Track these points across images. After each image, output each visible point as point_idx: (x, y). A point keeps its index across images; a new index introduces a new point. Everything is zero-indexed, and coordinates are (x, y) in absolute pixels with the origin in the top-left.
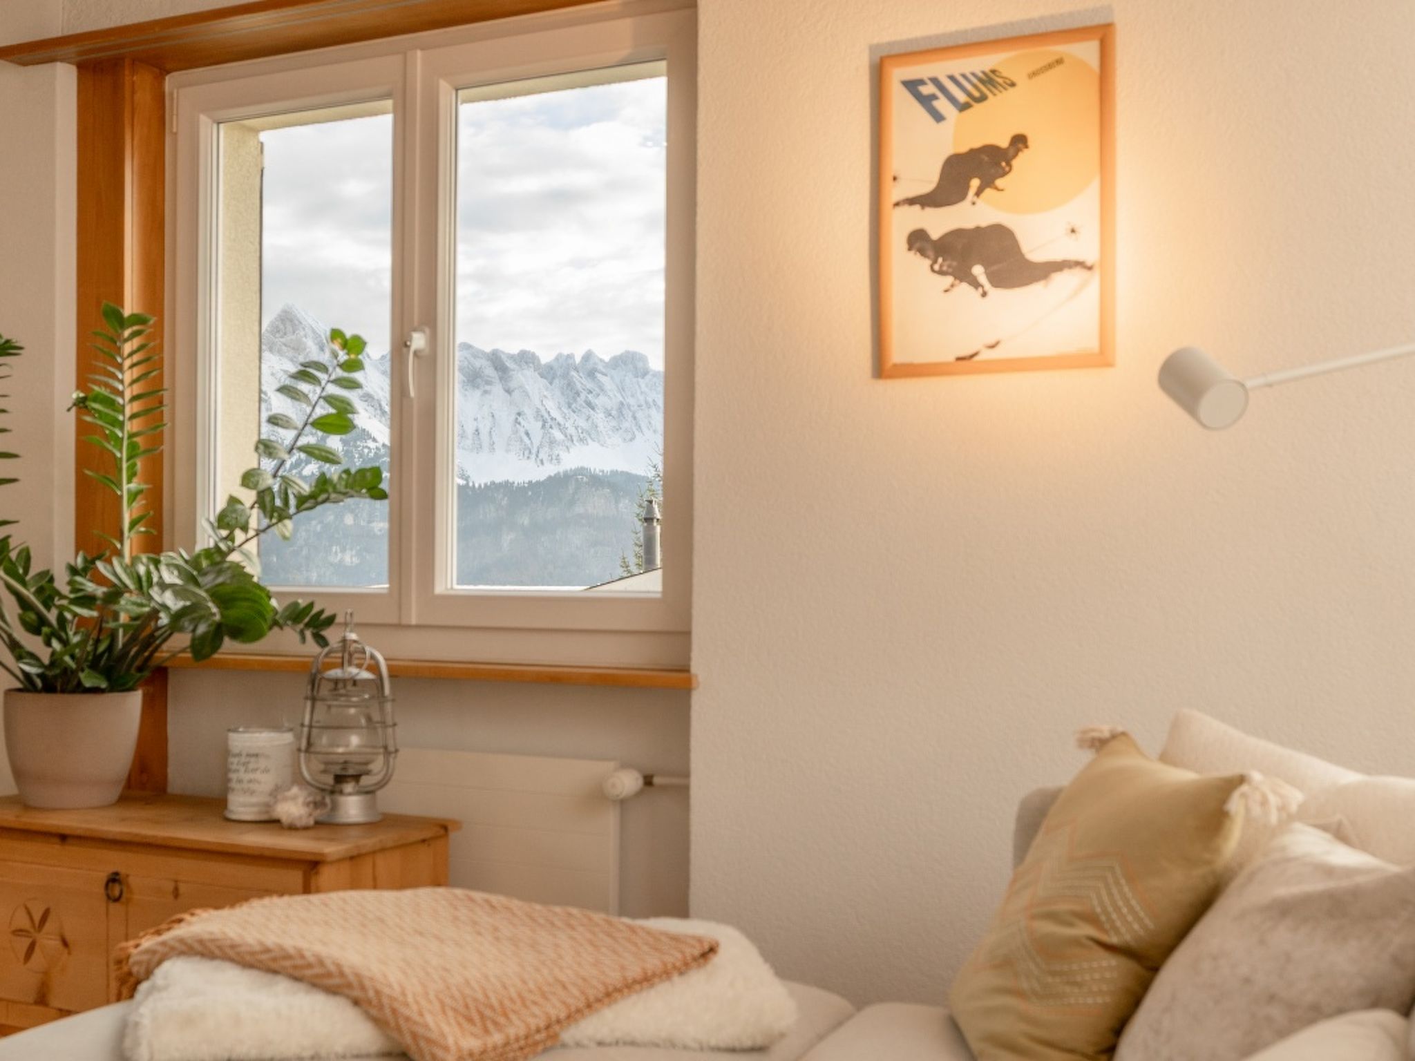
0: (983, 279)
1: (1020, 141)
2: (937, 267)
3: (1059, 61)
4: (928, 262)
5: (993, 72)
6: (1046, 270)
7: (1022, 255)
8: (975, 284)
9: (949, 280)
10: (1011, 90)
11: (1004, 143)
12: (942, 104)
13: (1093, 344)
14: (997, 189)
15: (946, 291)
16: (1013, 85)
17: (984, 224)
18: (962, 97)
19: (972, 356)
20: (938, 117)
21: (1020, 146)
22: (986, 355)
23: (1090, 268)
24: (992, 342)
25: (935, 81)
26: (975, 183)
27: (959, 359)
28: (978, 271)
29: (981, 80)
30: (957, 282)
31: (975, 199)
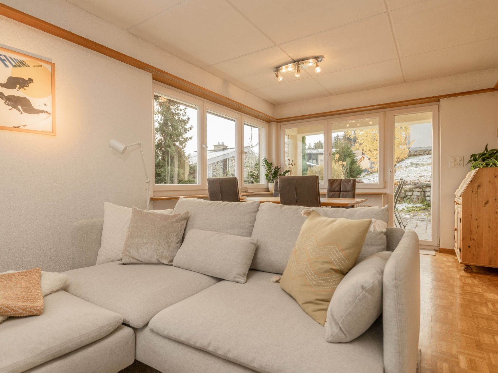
0: (21, 109)
1: (31, 80)
2: (7, 103)
3: (41, 66)
4: (4, 101)
5: (23, 61)
6: (38, 112)
7: (32, 107)
8: (19, 111)
9: (11, 107)
10: (28, 67)
11: (27, 79)
12: (7, 63)
13: (51, 130)
14: (25, 89)
15: (10, 110)
16: (29, 67)
17: (21, 96)
18: (14, 64)
19: (18, 127)
20: (7, 66)
21: (31, 81)
22: (22, 127)
23: (50, 114)
24: (24, 125)
25: (5, 56)
26: (18, 86)
27: (14, 127)
28: (19, 107)
29: (19, 62)
30: (13, 108)
31: (18, 90)
